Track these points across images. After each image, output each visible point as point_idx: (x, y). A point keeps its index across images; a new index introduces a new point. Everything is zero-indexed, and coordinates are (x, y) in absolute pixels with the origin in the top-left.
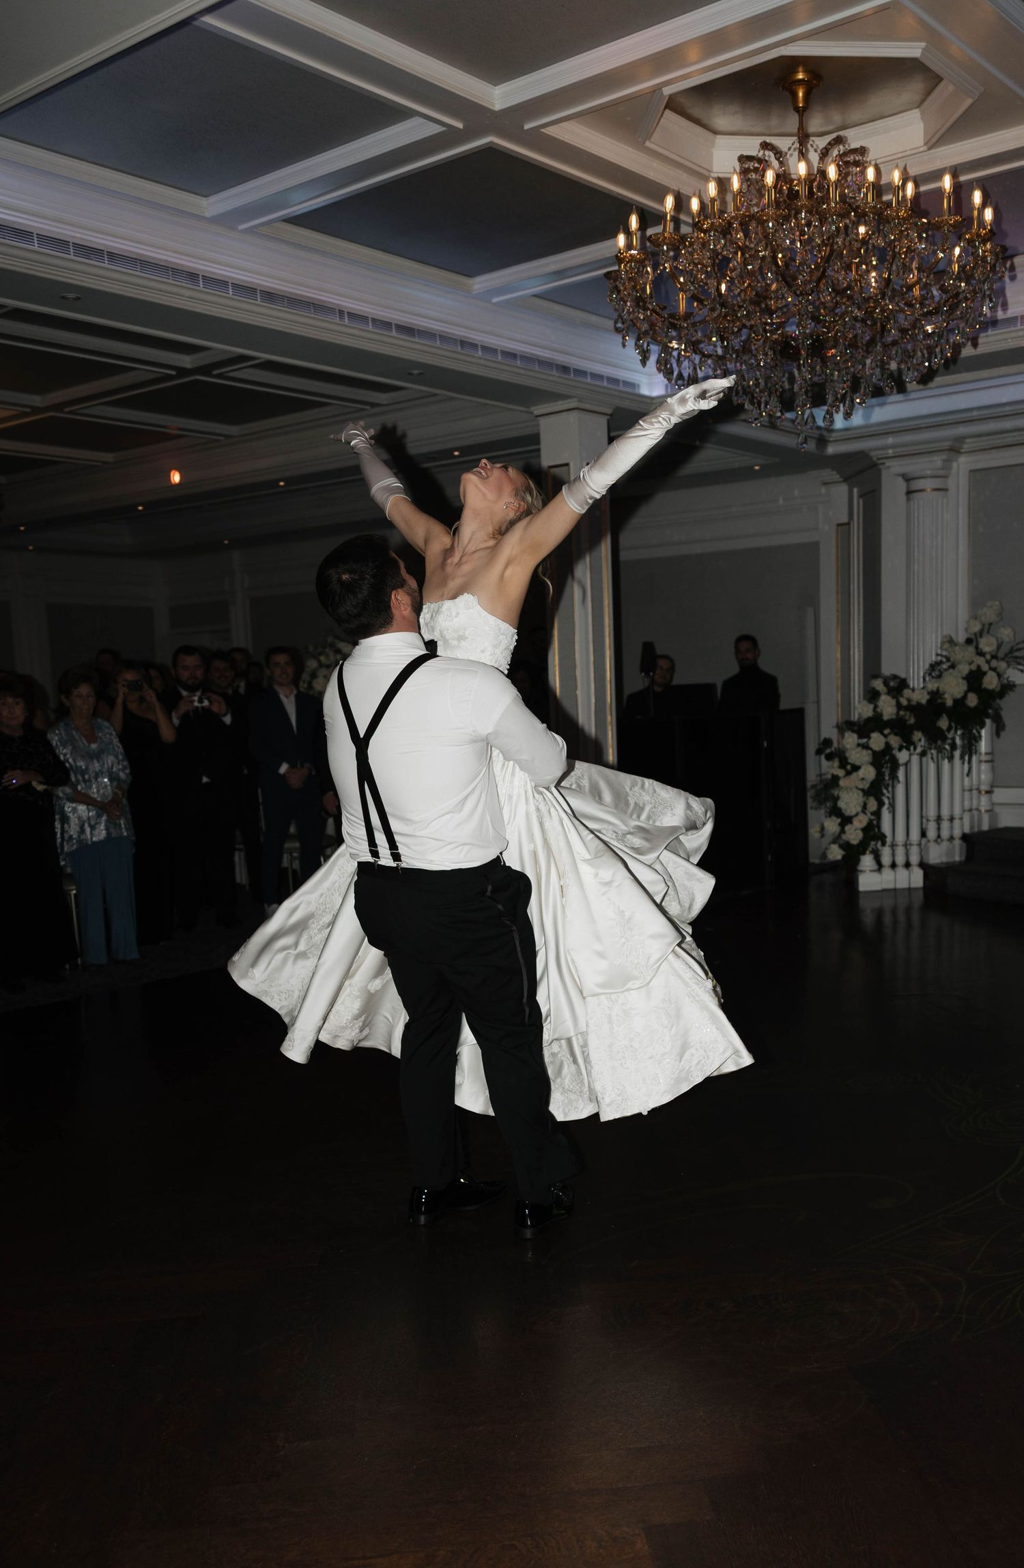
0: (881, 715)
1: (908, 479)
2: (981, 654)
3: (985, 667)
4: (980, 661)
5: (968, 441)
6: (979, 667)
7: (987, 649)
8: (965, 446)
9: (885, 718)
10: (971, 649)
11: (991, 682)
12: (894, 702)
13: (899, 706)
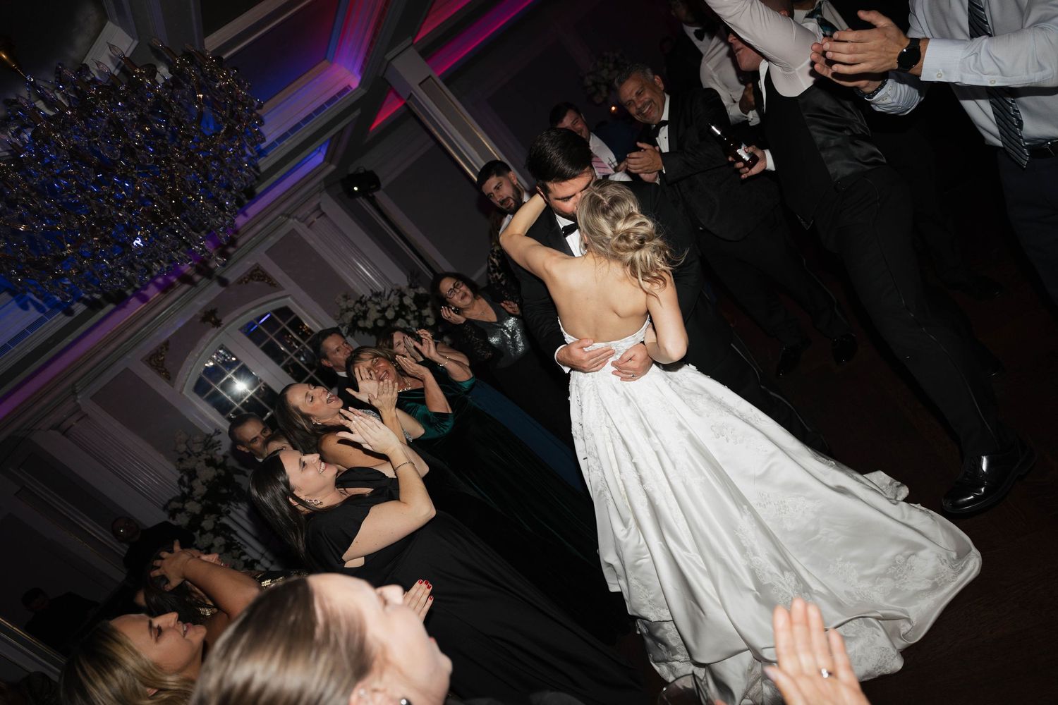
0: (195, 514)
1: (56, 427)
2: (199, 454)
3: (209, 456)
4: (204, 456)
5: (77, 384)
6: (205, 459)
7: (200, 450)
8: (77, 388)
9: (198, 512)
10: (193, 457)
11: (220, 460)
12: (194, 503)
13: (199, 502)
